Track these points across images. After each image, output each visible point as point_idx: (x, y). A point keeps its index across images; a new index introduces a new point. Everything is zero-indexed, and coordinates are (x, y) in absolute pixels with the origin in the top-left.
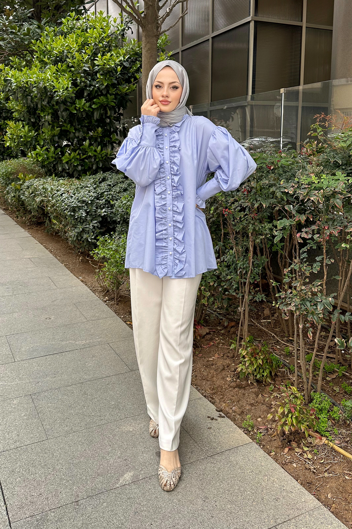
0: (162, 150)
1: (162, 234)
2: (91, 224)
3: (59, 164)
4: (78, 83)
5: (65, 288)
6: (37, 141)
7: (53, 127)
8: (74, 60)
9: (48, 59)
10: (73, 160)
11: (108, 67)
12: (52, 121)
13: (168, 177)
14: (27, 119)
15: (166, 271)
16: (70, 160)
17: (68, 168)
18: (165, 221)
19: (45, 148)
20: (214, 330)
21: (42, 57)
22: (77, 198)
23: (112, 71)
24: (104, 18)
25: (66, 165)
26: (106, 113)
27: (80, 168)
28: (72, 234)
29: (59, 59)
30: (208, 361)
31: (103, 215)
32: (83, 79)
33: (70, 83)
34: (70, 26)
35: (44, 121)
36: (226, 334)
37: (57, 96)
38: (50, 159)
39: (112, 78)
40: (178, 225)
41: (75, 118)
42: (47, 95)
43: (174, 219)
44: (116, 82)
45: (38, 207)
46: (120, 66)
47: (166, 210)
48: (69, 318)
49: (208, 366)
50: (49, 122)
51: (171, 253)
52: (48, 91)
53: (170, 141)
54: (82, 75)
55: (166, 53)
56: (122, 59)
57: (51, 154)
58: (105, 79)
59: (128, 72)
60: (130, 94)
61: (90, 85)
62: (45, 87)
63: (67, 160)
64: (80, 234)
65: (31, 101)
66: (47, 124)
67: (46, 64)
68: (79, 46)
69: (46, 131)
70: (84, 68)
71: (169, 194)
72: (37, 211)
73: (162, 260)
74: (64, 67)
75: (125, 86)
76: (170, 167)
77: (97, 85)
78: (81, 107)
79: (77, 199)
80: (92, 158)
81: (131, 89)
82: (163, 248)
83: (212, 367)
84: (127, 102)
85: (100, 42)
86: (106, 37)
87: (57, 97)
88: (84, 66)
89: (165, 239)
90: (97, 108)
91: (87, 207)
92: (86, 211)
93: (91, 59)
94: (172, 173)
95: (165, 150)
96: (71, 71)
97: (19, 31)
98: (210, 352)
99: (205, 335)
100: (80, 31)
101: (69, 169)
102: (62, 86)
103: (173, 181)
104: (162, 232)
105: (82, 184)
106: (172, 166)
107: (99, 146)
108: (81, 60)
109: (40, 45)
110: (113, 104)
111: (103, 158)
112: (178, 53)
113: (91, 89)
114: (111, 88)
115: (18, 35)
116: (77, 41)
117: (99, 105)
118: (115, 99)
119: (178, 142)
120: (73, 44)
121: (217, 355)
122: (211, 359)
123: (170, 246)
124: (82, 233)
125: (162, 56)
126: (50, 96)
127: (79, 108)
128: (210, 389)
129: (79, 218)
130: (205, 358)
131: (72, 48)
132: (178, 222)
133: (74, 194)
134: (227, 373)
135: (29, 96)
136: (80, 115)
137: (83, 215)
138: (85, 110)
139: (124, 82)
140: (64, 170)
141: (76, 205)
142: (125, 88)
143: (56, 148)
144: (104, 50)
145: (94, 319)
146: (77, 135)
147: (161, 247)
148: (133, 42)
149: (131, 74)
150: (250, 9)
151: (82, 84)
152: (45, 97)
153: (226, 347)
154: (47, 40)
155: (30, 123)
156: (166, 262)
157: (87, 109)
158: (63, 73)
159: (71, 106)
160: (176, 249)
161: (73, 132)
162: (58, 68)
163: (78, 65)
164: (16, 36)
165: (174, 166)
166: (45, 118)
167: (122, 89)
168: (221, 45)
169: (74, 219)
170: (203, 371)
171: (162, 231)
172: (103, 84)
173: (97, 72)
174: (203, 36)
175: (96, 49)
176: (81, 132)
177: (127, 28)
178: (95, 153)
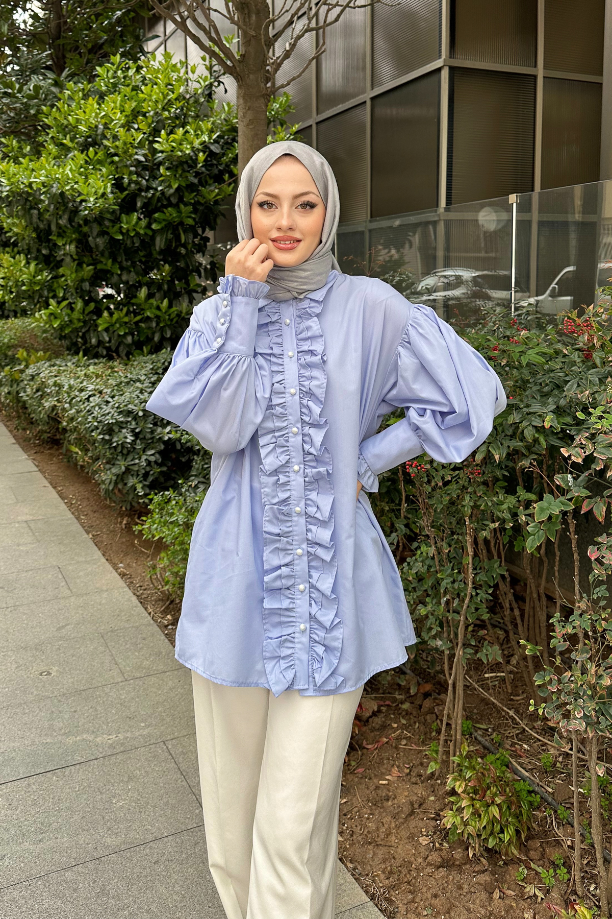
0: (280, 361)
1: (280, 577)
2: (144, 457)
3: (92, 332)
4: (125, 185)
5: (86, 594)
6: (51, 289)
7: (80, 265)
8: (117, 143)
9: (72, 140)
10: (118, 325)
11: (180, 154)
12: (77, 253)
13: (295, 430)
14: (34, 250)
15: (290, 675)
16: (112, 325)
17: (107, 339)
18: (288, 542)
19: (65, 303)
20: (388, 702)
21: (61, 137)
22: (117, 405)
23: (186, 162)
24: (175, 66)
25: (105, 335)
26: (178, 238)
27: (129, 339)
28: (107, 476)
29: (91, 142)
30: (377, 788)
31: (166, 438)
32: (134, 177)
33: (109, 185)
34: (111, 81)
35: (64, 255)
36: (414, 713)
37: (85, 209)
38: (74, 324)
39: (188, 174)
40: (321, 552)
41: (120, 248)
42: (67, 207)
43: (310, 536)
44: (196, 181)
45: (48, 416)
46: (202, 151)
47: (289, 515)
48: (88, 673)
49: (379, 802)
50: (71, 256)
51: (302, 627)
52: (70, 200)
53: (300, 336)
54: (133, 169)
55: (288, 128)
56: (207, 139)
57: (76, 315)
58: (175, 176)
59: (218, 162)
60: (221, 203)
61: (148, 188)
62: (62, 194)
63: (106, 325)
64: (121, 478)
65: (39, 218)
66: (68, 259)
67: (69, 150)
68: (126, 116)
69: (68, 272)
70: (136, 157)
71: (297, 472)
72: (48, 423)
73: (281, 645)
74: (99, 154)
75: (212, 188)
76: (301, 403)
77: (160, 188)
78: (131, 228)
79: (117, 408)
80: (151, 321)
81: (223, 194)
82: (282, 612)
83: (385, 804)
84: (216, 216)
85: (164, 109)
86: (176, 99)
87: (84, 211)
88: (136, 153)
89: (288, 588)
90: (162, 229)
91: (137, 424)
92: (133, 431)
93: (149, 140)
94: (307, 419)
95: (286, 360)
96: (112, 162)
97: (20, 91)
98: (381, 763)
99: (371, 717)
100: (128, 89)
101: (110, 341)
102: (93, 190)
103: (306, 438)
104: (279, 572)
105: (129, 375)
106: (305, 402)
107: (165, 298)
108: (131, 143)
109: (57, 115)
110: (190, 222)
111: (172, 320)
112: (311, 126)
113: (150, 195)
114: (186, 194)
115: (17, 97)
116: (123, 107)
117: (164, 224)
118: (195, 211)
119: (320, 340)
120: (115, 113)
121: (395, 770)
122: (384, 782)
123: (300, 607)
124: (125, 476)
125: (279, 133)
126: (73, 209)
127: (128, 230)
128: (383, 872)
129: (120, 447)
130: (370, 779)
131: (113, 120)
132: (320, 545)
133: (113, 397)
134: (421, 824)
135: (35, 208)
136: (129, 242)
137: (128, 441)
138: (137, 234)
139: (211, 181)
140: (100, 343)
141: (114, 421)
142: (212, 192)
143: (86, 303)
144: (173, 123)
145: (138, 675)
146: (124, 278)
147: (279, 612)
148: (226, 108)
149: (223, 166)
150: (440, 47)
151: (133, 185)
152: (64, 211)
153: (415, 747)
154: (69, 106)
155: (41, 257)
156: (289, 652)
157: (142, 232)
158: (98, 167)
159: (113, 226)
160: (318, 616)
161: (117, 274)
162: (88, 157)
163: (125, 152)
164: (14, 100)
165: (311, 404)
166: (64, 249)
167: (207, 195)
168: (387, 111)
169: (110, 448)
170: (368, 819)
171: (279, 567)
172: (170, 186)
173: (160, 163)
174: (354, 96)
175: (157, 122)
176: (133, 274)
177: (216, 84)
178: (158, 313)
